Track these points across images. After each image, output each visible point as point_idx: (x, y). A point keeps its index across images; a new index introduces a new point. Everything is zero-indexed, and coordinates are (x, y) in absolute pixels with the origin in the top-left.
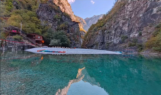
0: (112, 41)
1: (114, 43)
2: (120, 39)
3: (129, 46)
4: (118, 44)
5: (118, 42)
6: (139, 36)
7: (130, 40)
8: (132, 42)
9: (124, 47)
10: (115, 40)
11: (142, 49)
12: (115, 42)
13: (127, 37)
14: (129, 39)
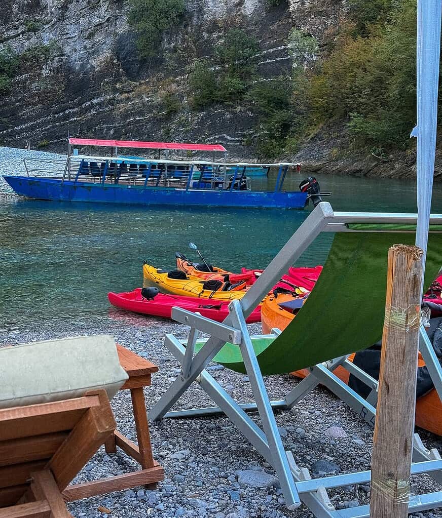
0: (48, 37)
1: (65, 69)
2: (122, 28)
3: (198, 107)
4: (102, 75)
5: (106, 54)
6: (268, 12)
7: (204, 50)
8: (222, 62)
9: (160, 107)
10: (72, 30)
11: (285, 127)
12: (74, 52)
13: (181, 16)
14: (199, 37)
